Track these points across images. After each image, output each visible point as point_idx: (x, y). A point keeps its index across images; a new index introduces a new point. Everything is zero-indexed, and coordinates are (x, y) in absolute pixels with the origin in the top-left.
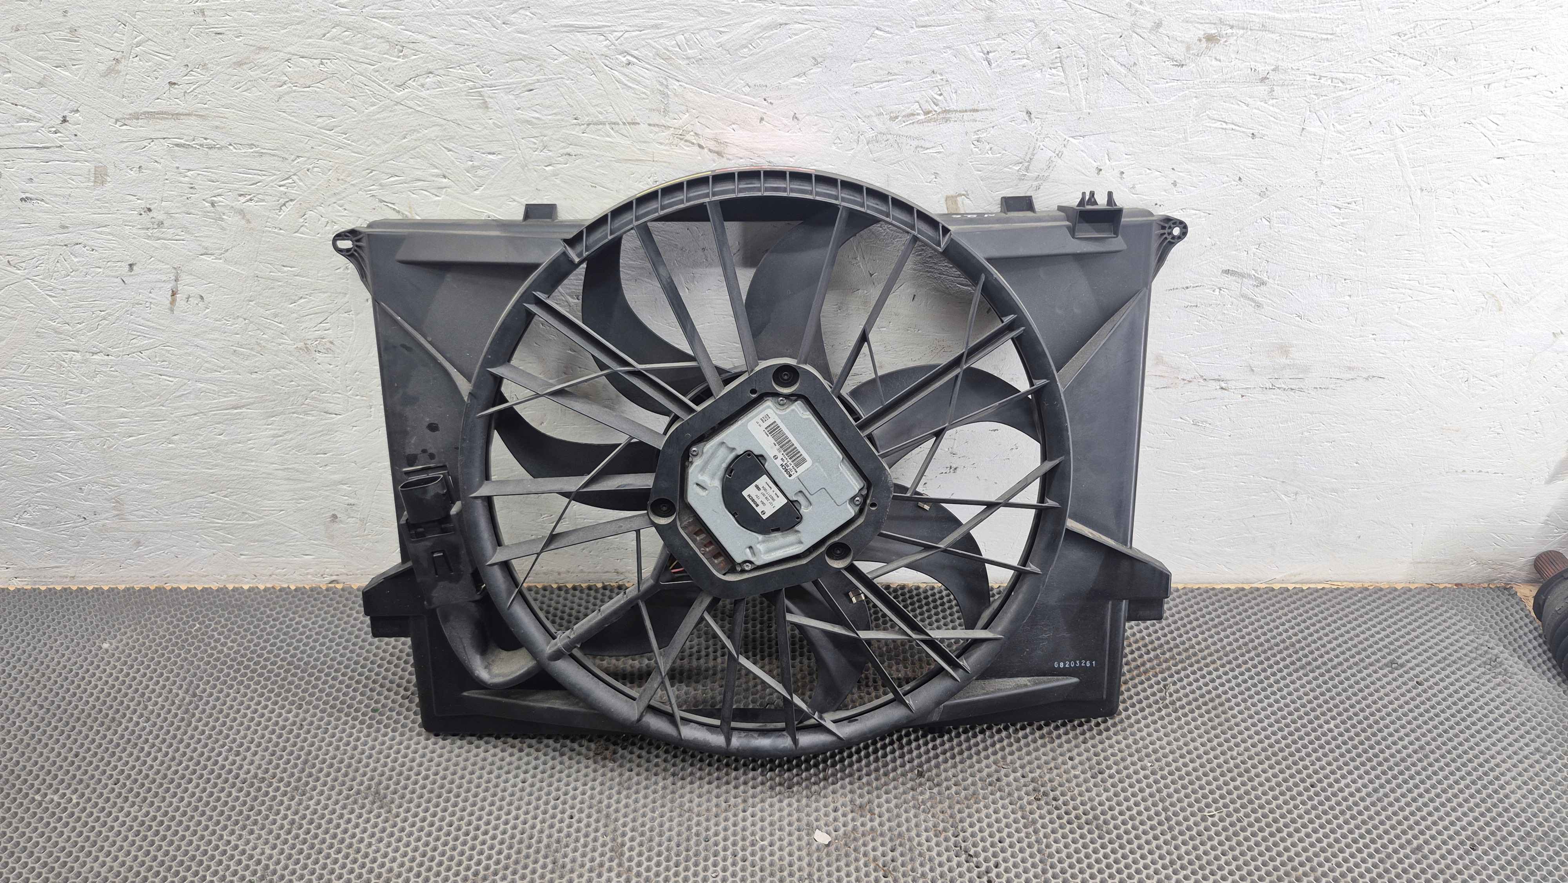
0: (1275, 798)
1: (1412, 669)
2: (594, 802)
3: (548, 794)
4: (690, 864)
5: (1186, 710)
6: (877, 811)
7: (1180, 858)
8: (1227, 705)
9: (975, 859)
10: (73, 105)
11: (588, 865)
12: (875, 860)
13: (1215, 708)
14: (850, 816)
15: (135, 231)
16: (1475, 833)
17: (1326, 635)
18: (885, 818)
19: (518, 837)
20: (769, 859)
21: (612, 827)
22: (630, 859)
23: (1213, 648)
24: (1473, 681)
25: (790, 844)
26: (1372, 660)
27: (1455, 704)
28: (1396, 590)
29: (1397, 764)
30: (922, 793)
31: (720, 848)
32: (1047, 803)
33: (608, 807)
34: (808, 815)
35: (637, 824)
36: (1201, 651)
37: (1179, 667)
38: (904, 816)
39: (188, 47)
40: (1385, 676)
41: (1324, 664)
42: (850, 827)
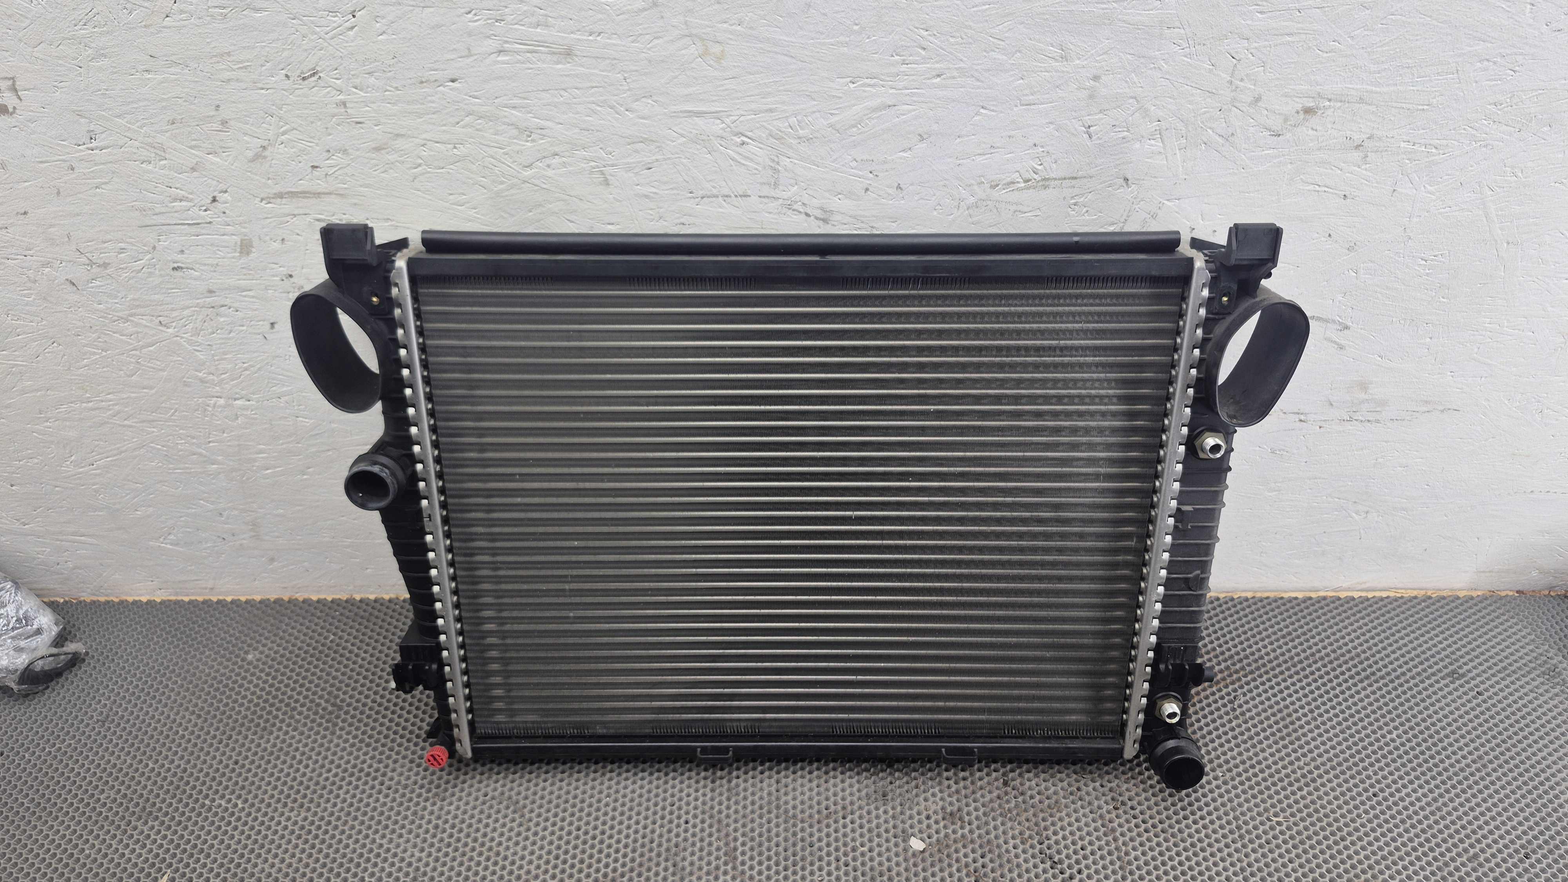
0: (1340, 807)
1: (1473, 679)
2: (707, 808)
3: (665, 800)
4: (798, 868)
5: (1256, 721)
6: (967, 818)
7: (1250, 865)
8: (1295, 715)
9: (1059, 866)
10: (222, 186)
11: (705, 869)
12: (967, 866)
13: (1283, 719)
14: (942, 824)
16: (1529, 842)
17: (1391, 645)
18: (974, 826)
19: (640, 841)
20: (869, 864)
21: (724, 832)
22: (743, 863)
23: (1281, 659)
24: (1531, 691)
25: (888, 850)
26: (1434, 670)
27: (1513, 714)
28: (1458, 598)
29: (1456, 774)
30: (1008, 802)
31: (824, 853)
32: (1125, 812)
33: (720, 812)
34: (903, 822)
35: (748, 829)
36: (1270, 661)
37: (1249, 678)
38: (992, 824)
39: (330, 135)
40: (1447, 686)
41: (1388, 674)
42: (942, 835)
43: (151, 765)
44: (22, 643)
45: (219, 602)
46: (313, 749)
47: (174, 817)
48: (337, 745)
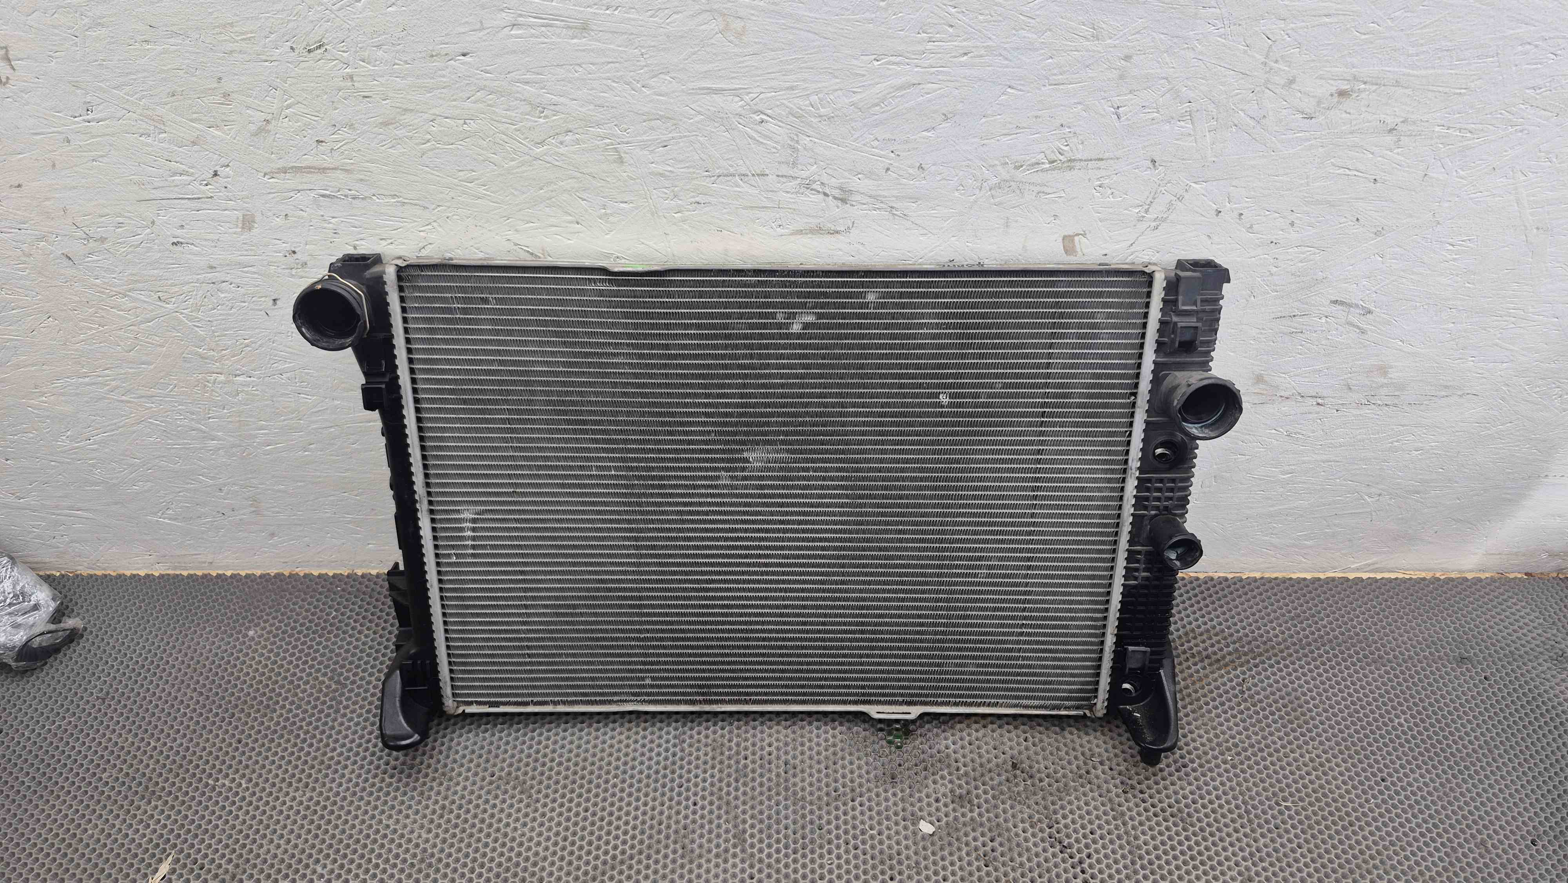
0: (1348, 792)
1: (1480, 663)
2: (715, 789)
3: (673, 781)
4: (807, 851)
5: (1264, 704)
6: (976, 801)
7: (1259, 850)
8: (1303, 699)
9: (1068, 850)
10: (224, 161)
11: (714, 851)
12: (976, 849)
13: (1291, 702)
14: (951, 806)
15: (280, 270)
16: (1536, 829)
18: (983, 809)
19: (649, 823)
20: (879, 847)
21: (733, 814)
22: (752, 846)
23: (1290, 641)
24: (1538, 676)
25: (897, 833)
26: (1441, 654)
27: (1520, 699)
28: (1466, 580)
29: (1463, 760)
30: (1017, 785)
31: (833, 836)
32: (1134, 796)
33: (728, 794)
34: (912, 805)
36: (1279, 644)
37: (1258, 660)
38: (1001, 807)
39: (336, 109)
40: (1453, 670)
42: (951, 818)
43: (153, 744)
44: (20, 620)
45: (219, 576)
46: (317, 728)
47: (177, 797)
48: (342, 724)
